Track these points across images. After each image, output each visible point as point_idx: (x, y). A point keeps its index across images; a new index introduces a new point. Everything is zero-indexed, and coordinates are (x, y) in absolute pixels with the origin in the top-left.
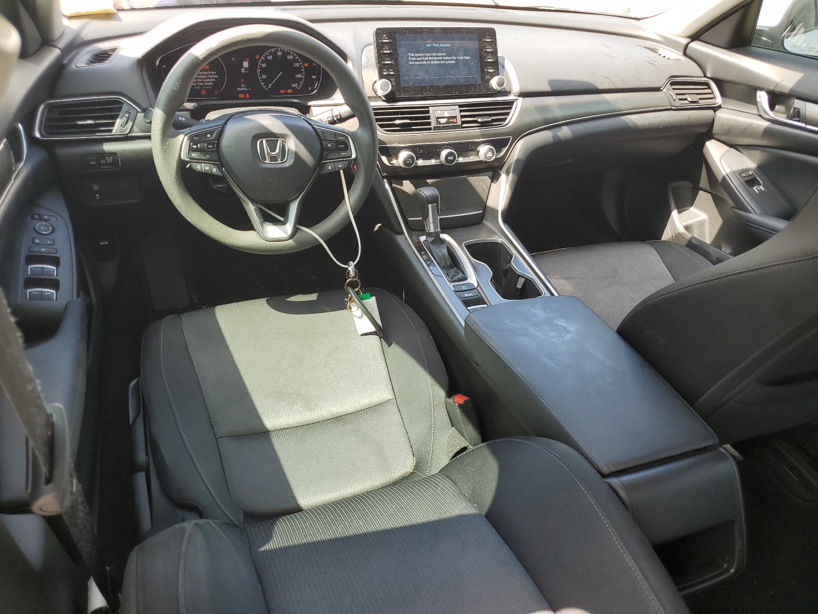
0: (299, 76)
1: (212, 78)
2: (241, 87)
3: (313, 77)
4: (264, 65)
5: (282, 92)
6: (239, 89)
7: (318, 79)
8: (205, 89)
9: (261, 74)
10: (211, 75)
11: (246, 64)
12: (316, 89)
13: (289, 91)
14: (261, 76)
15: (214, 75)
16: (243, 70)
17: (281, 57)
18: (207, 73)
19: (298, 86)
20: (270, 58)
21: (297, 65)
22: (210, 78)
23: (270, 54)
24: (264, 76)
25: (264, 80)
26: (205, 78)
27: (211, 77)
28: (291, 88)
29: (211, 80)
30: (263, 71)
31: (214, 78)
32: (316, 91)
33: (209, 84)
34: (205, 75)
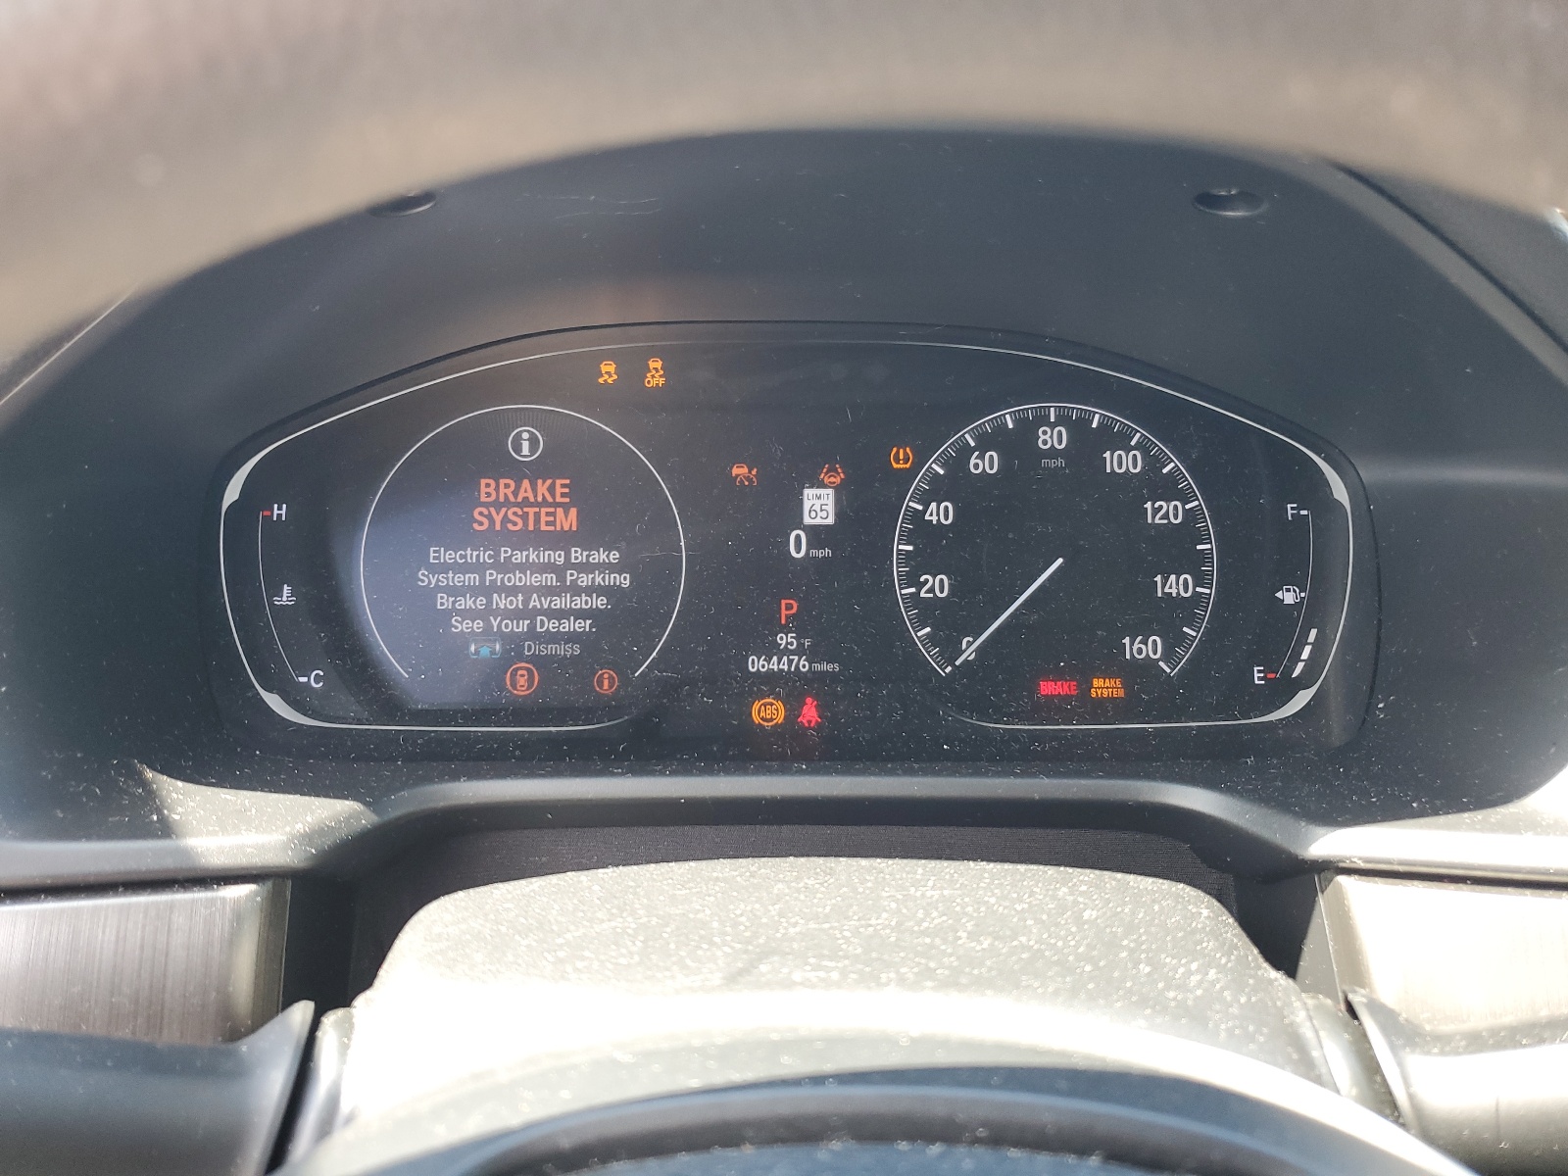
0: (1176, 586)
1: (590, 590)
2: (771, 650)
3: (1288, 597)
4: (940, 513)
5: (1048, 688)
6: (757, 664)
7: (1315, 611)
8: (535, 660)
9: (918, 566)
10: (586, 568)
11: (819, 505)
12: (1303, 683)
13: (1104, 687)
14: (912, 580)
15: (603, 567)
16: (798, 547)
17: (1060, 462)
18: (558, 558)
19: (1167, 656)
20: (985, 464)
21: (1165, 512)
22: (576, 590)
23: (985, 443)
24: (937, 585)
25: (927, 610)
26: (547, 591)
27: (585, 580)
28: (1115, 664)
29: (581, 602)
30: (933, 551)
31: (601, 591)
32: (1303, 698)
33: (568, 626)
34: (549, 567)
